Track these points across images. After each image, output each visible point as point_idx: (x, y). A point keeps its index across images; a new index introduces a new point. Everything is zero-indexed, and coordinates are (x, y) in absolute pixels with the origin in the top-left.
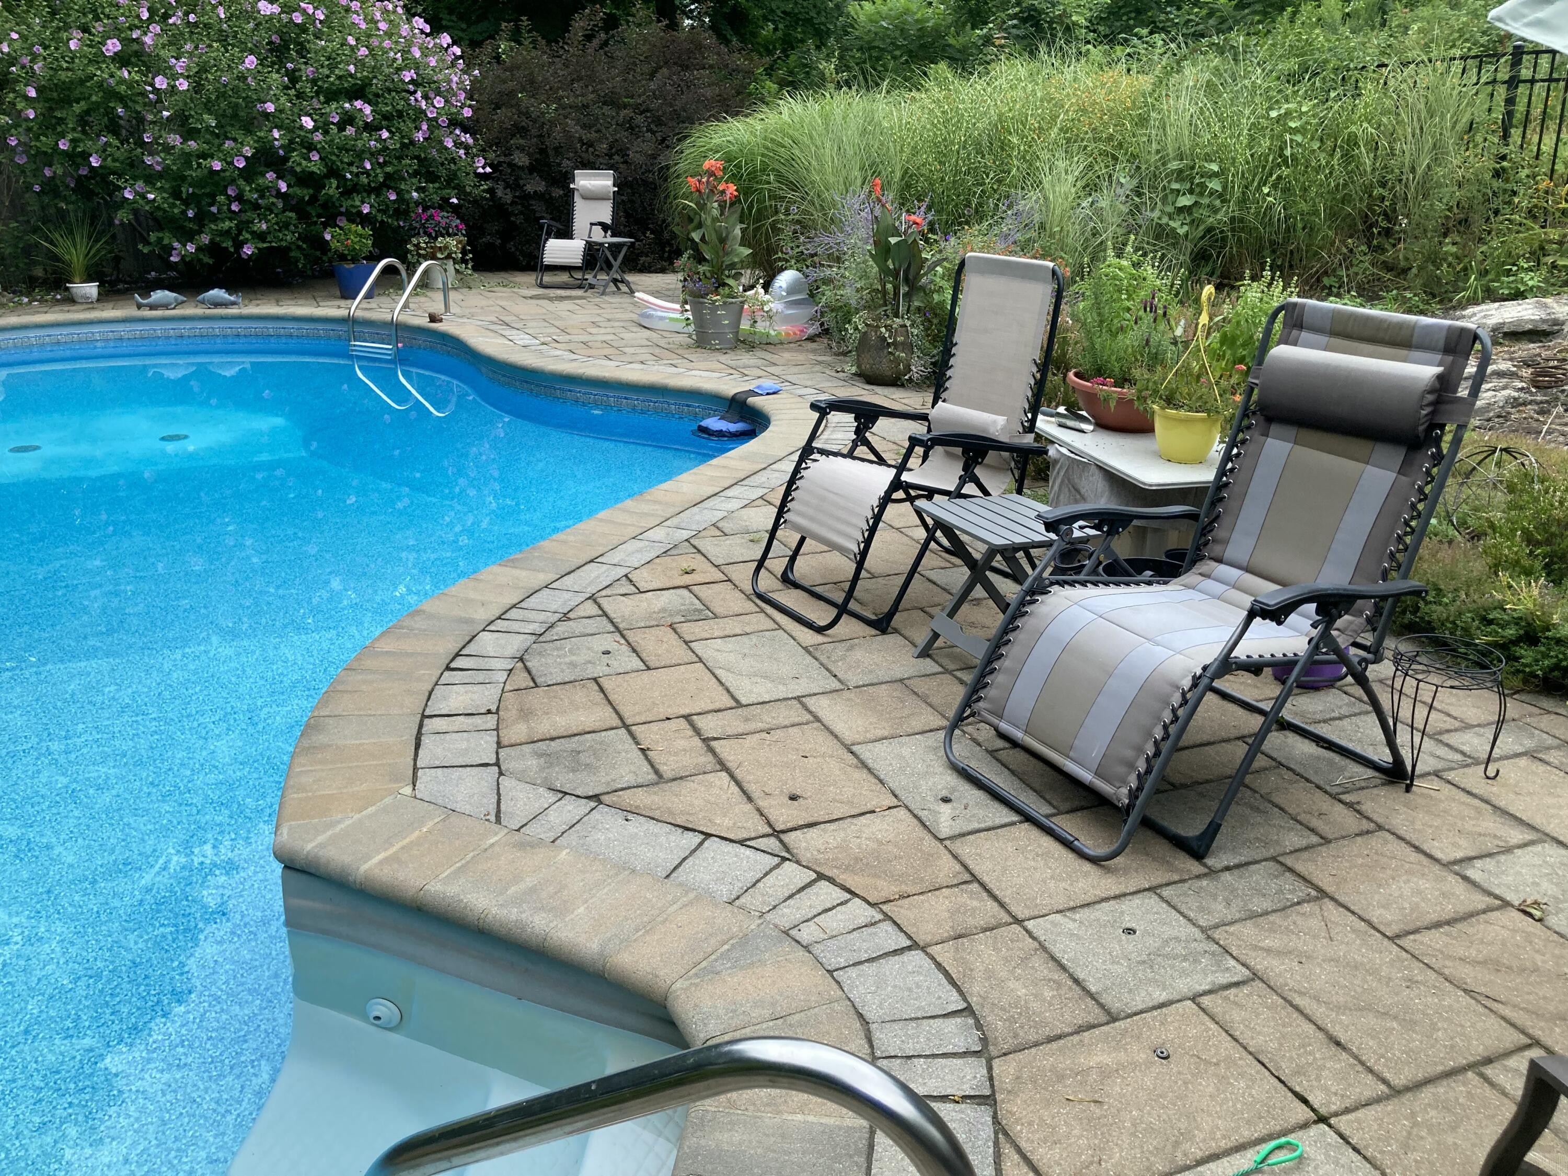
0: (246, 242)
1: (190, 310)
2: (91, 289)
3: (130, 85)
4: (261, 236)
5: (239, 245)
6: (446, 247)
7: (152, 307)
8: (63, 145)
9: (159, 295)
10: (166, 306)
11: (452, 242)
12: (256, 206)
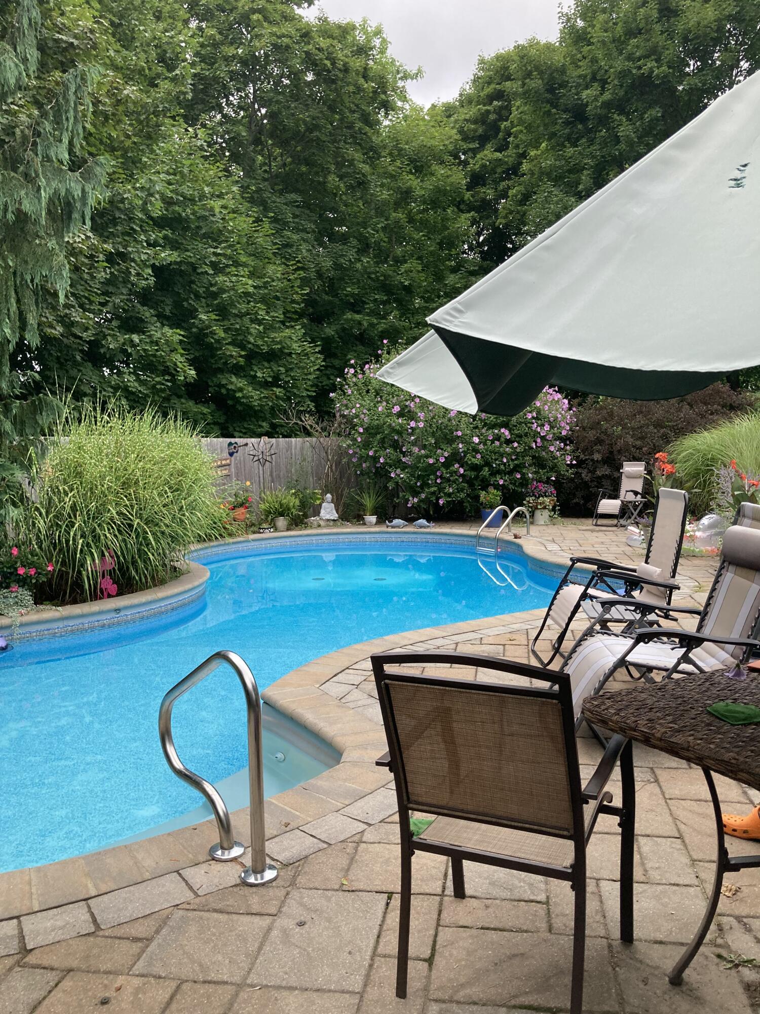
0: (441, 498)
1: (410, 529)
2: (373, 519)
3: (401, 425)
4: (449, 495)
5: (438, 499)
6: (543, 503)
7: (393, 527)
8: (371, 453)
9: (397, 522)
10: (398, 527)
11: (547, 500)
12: (448, 480)
